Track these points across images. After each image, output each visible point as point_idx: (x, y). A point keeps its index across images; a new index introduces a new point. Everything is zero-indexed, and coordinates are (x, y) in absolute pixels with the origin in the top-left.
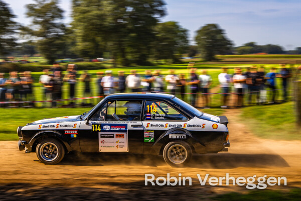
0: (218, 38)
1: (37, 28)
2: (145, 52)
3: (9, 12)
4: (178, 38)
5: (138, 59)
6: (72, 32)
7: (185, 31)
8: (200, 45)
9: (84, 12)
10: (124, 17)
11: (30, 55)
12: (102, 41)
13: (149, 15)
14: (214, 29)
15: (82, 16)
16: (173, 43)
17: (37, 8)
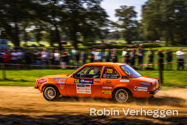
1: (121, 23)
2: (185, 37)
3: (106, 14)
6: (142, 25)
9: (149, 13)
10: (173, 16)
11: (116, 39)
12: (160, 30)
15: (147, 16)
17: (122, 11)
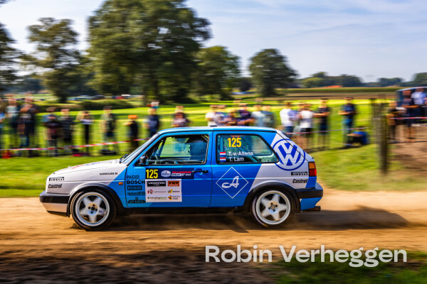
0: (279, 67)
1: (43, 56)
2: (184, 86)
3: (5, 35)
4: (227, 68)
5: (175, 95)
6: (89, 61)
7: (235, 58)
8: (255, 76)
9: (104, 35)
10: (157, 41)
11: (33, 92)
12: (129, 72)
13: (189, 38)
14: (273, 56)
15: (101, 40)
16: (221, 74)
17: (43, 30)
